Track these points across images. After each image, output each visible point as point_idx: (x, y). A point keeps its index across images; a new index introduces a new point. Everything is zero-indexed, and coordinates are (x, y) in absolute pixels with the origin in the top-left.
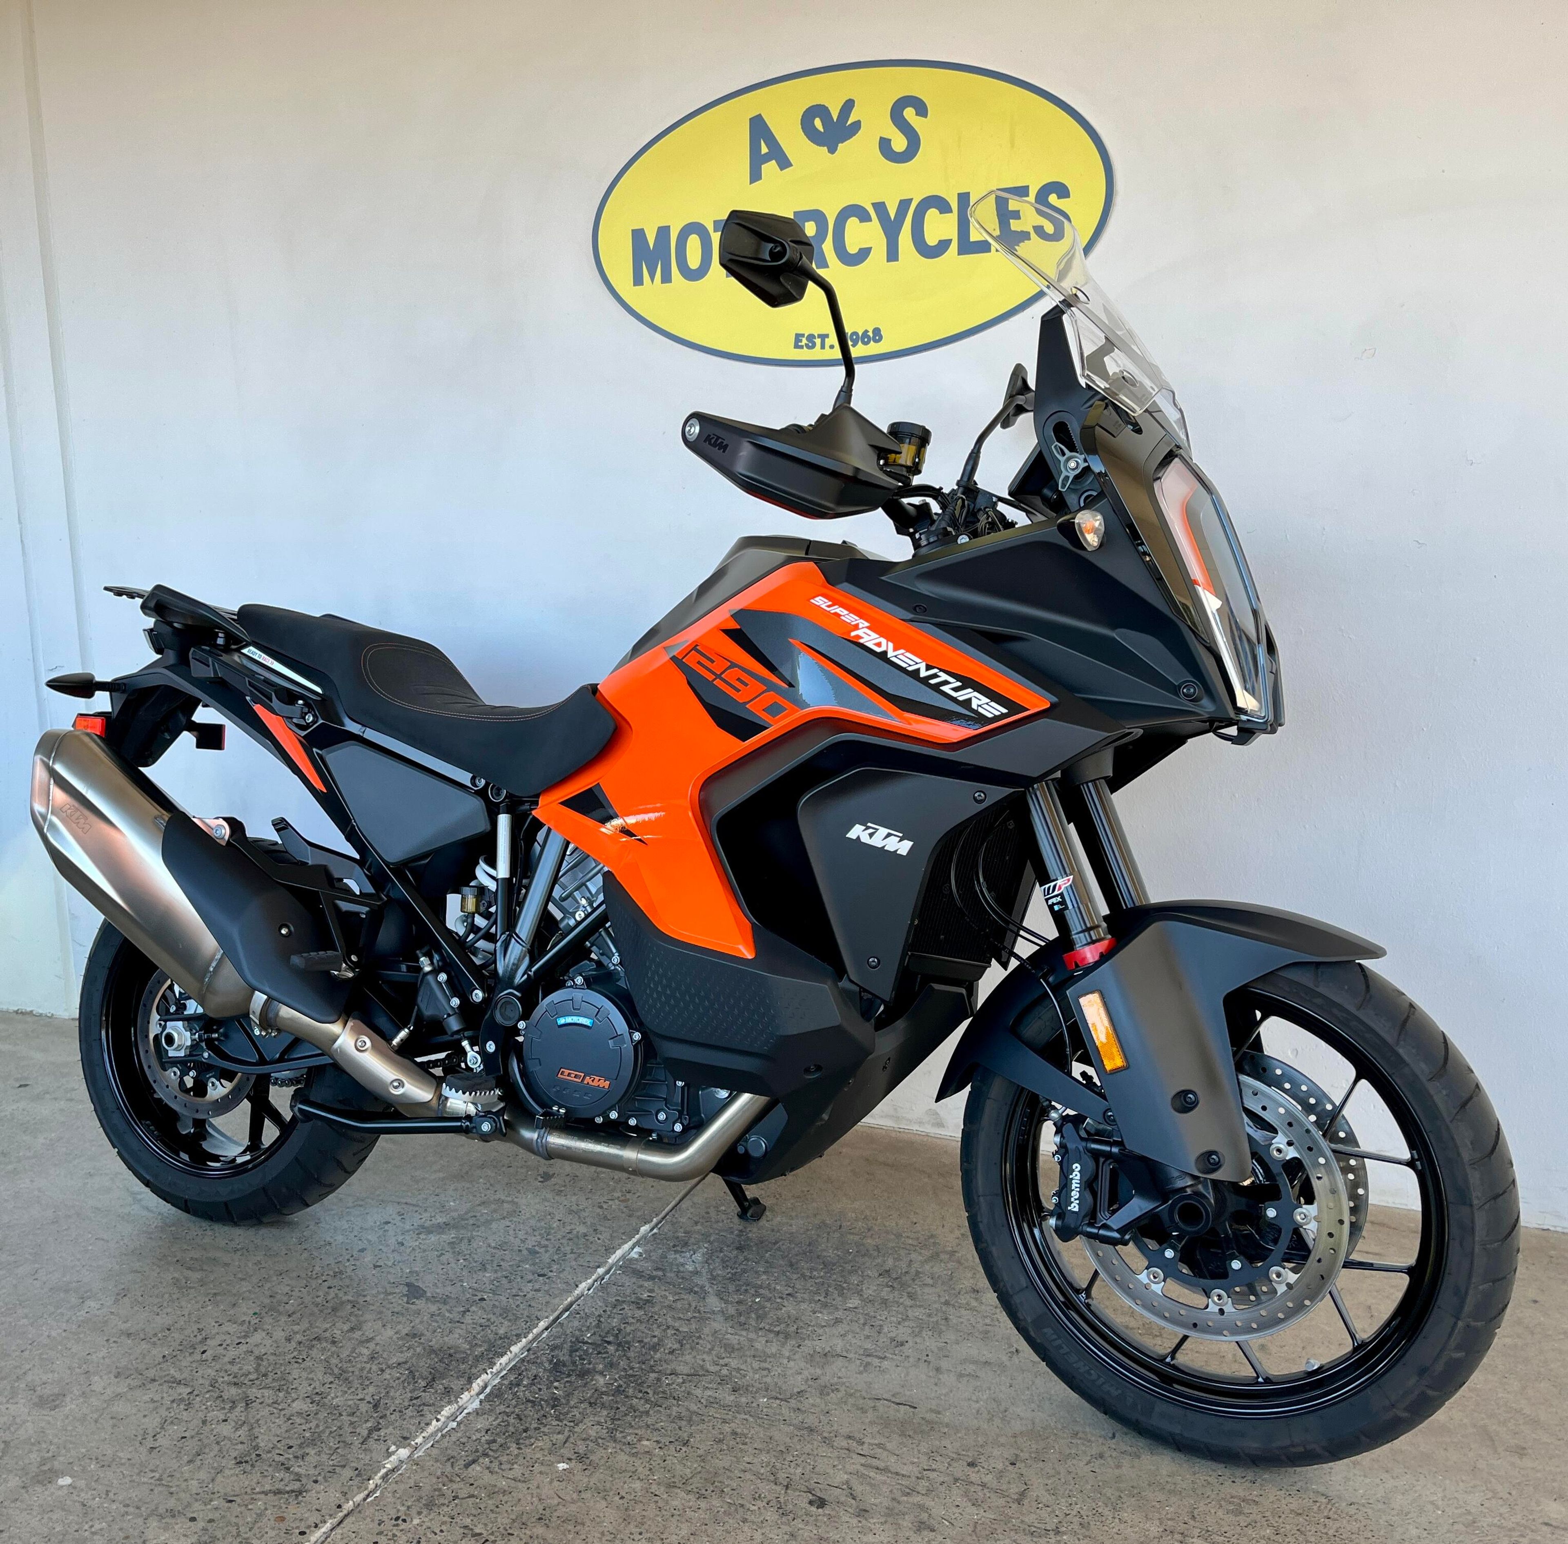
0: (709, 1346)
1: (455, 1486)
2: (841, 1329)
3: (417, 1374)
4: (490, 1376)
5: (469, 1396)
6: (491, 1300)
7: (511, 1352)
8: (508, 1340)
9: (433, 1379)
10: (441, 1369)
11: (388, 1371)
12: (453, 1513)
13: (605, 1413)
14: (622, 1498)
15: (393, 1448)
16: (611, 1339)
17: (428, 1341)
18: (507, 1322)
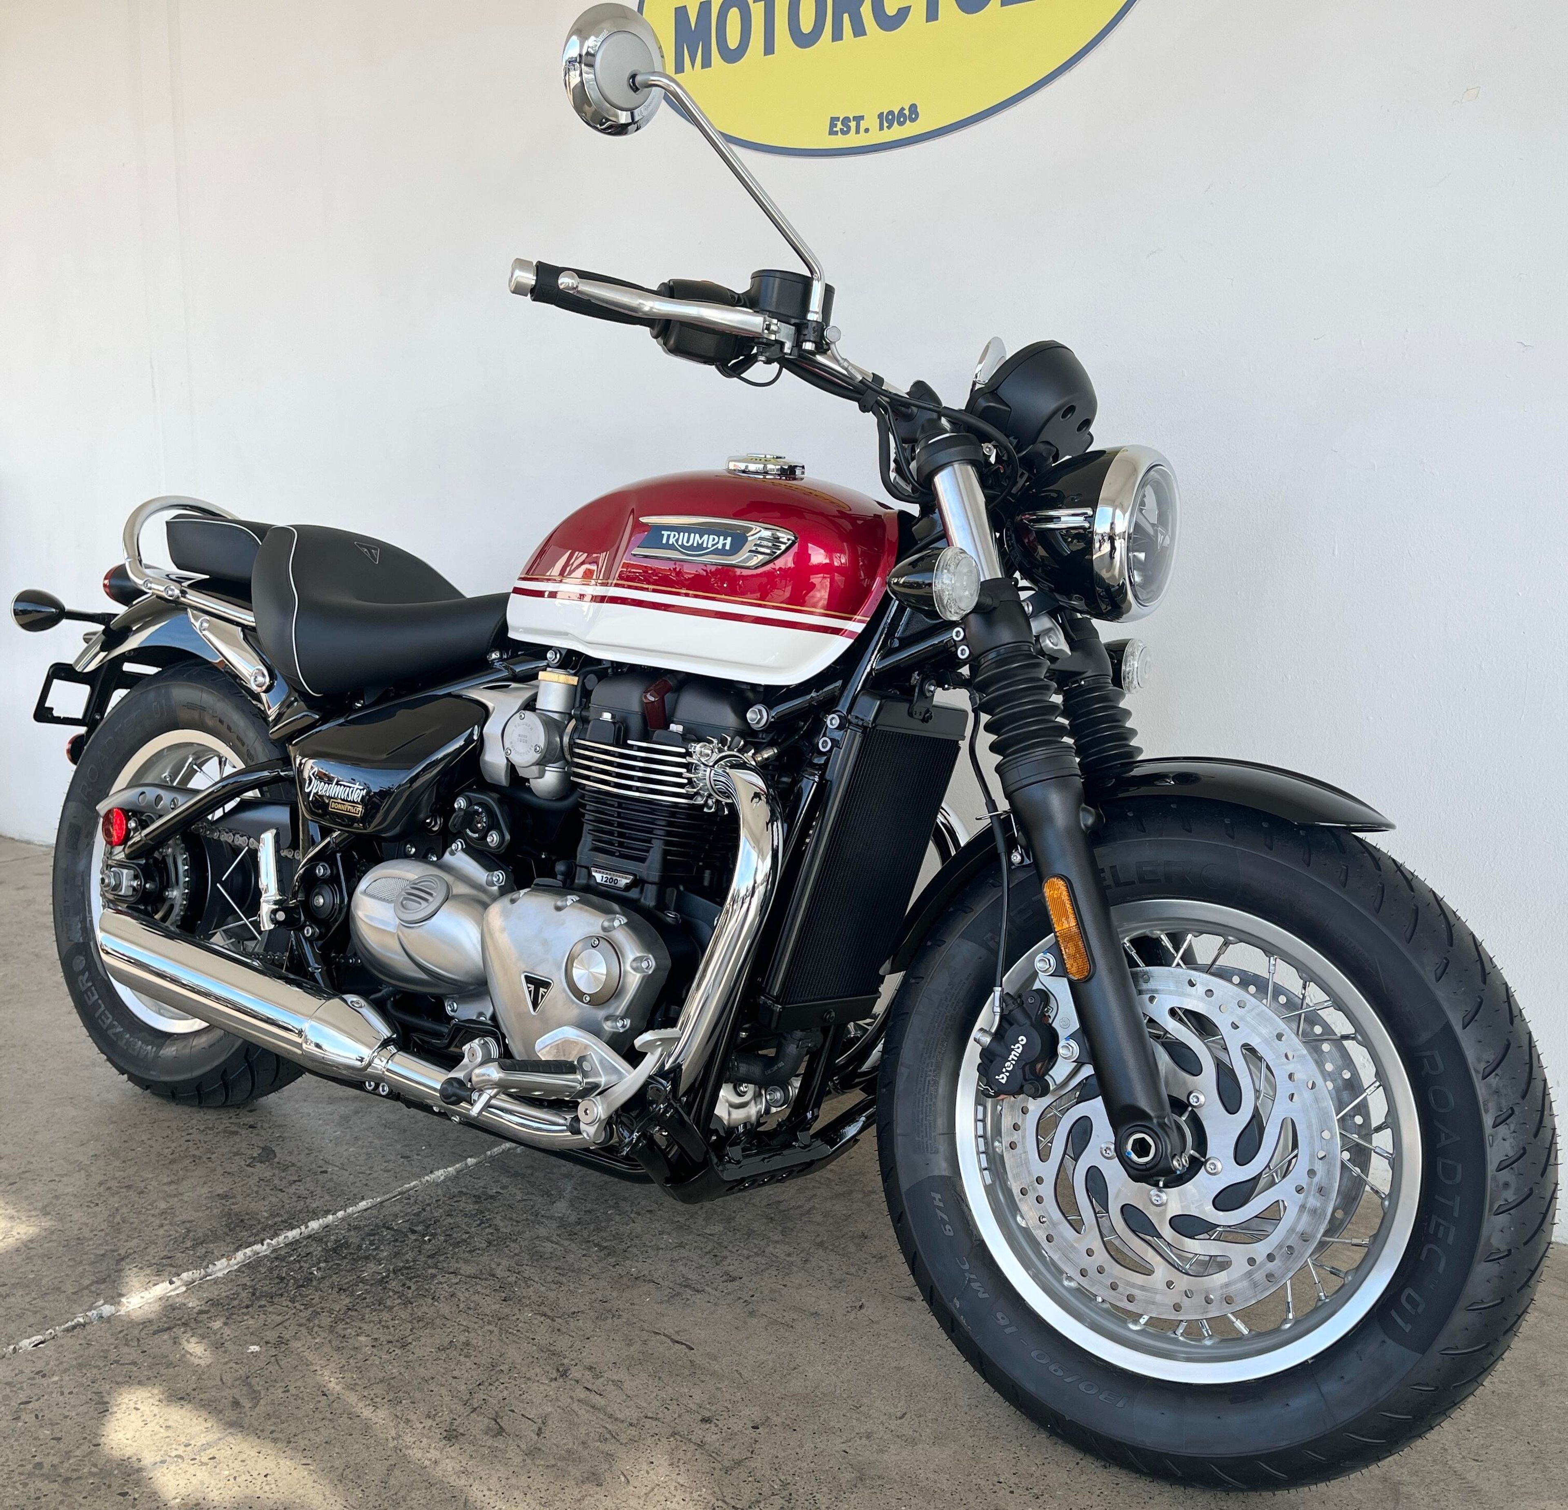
0: (517, 1251)
1: (126, 1350)
2: (676, 1256)
3: (192, 1234)
4: (265, 1247)
5: (226, 1263)
6: (332, 1174)
7: (307, 1227)
8: (315, 1215)
9: (202, 1243)
10: (220, 1232)
11: (166, 1228)
12: (98, 1376)
13: (347, 1301)
14: (288, 1391)
15: (102, 1302)
16: (420, 1228)
17: (233, 1204)
18: (327, 1197)
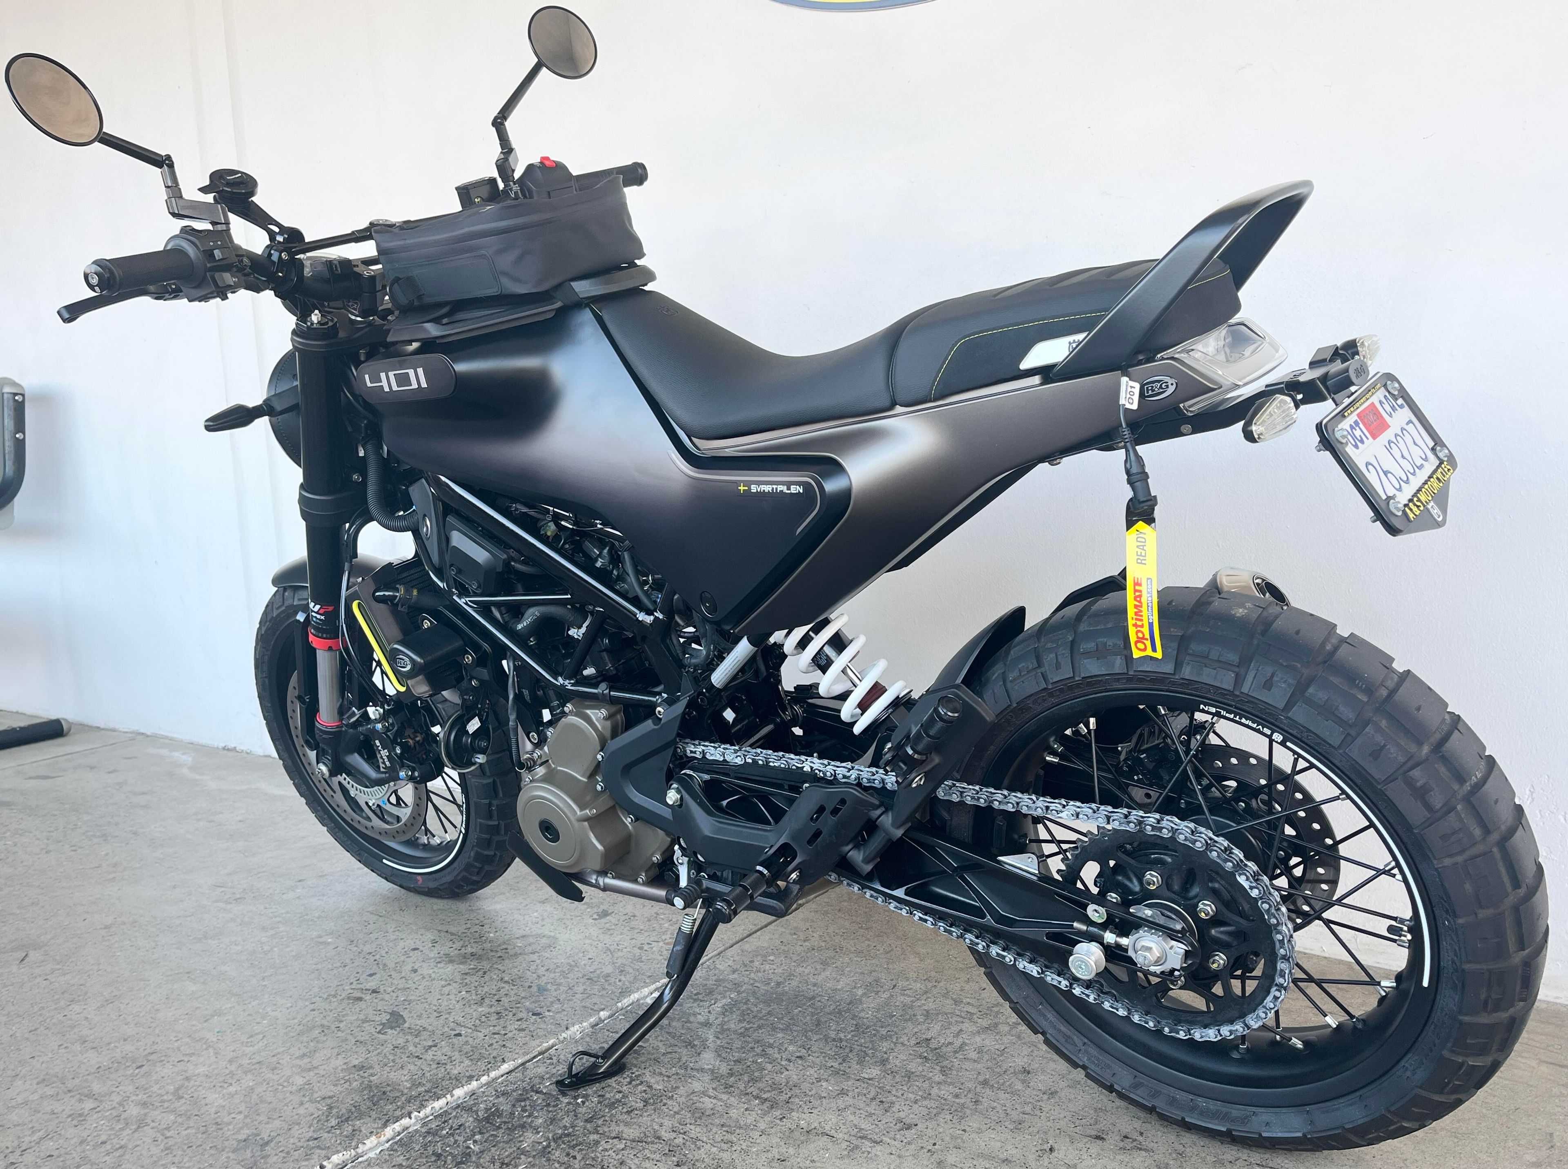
0: (676, 1109)
2: (841, 1103)
3: (334, 1111)
4: (413, 1120)
5: (376, 1142)
6: (466, 1036)
7: (452, 1096)
8: (458, 1081)
9: (347, 1120)
10: (363, 1108)
11: (306, 1106)
17: (372, 1075)
18: (467, 1062)
